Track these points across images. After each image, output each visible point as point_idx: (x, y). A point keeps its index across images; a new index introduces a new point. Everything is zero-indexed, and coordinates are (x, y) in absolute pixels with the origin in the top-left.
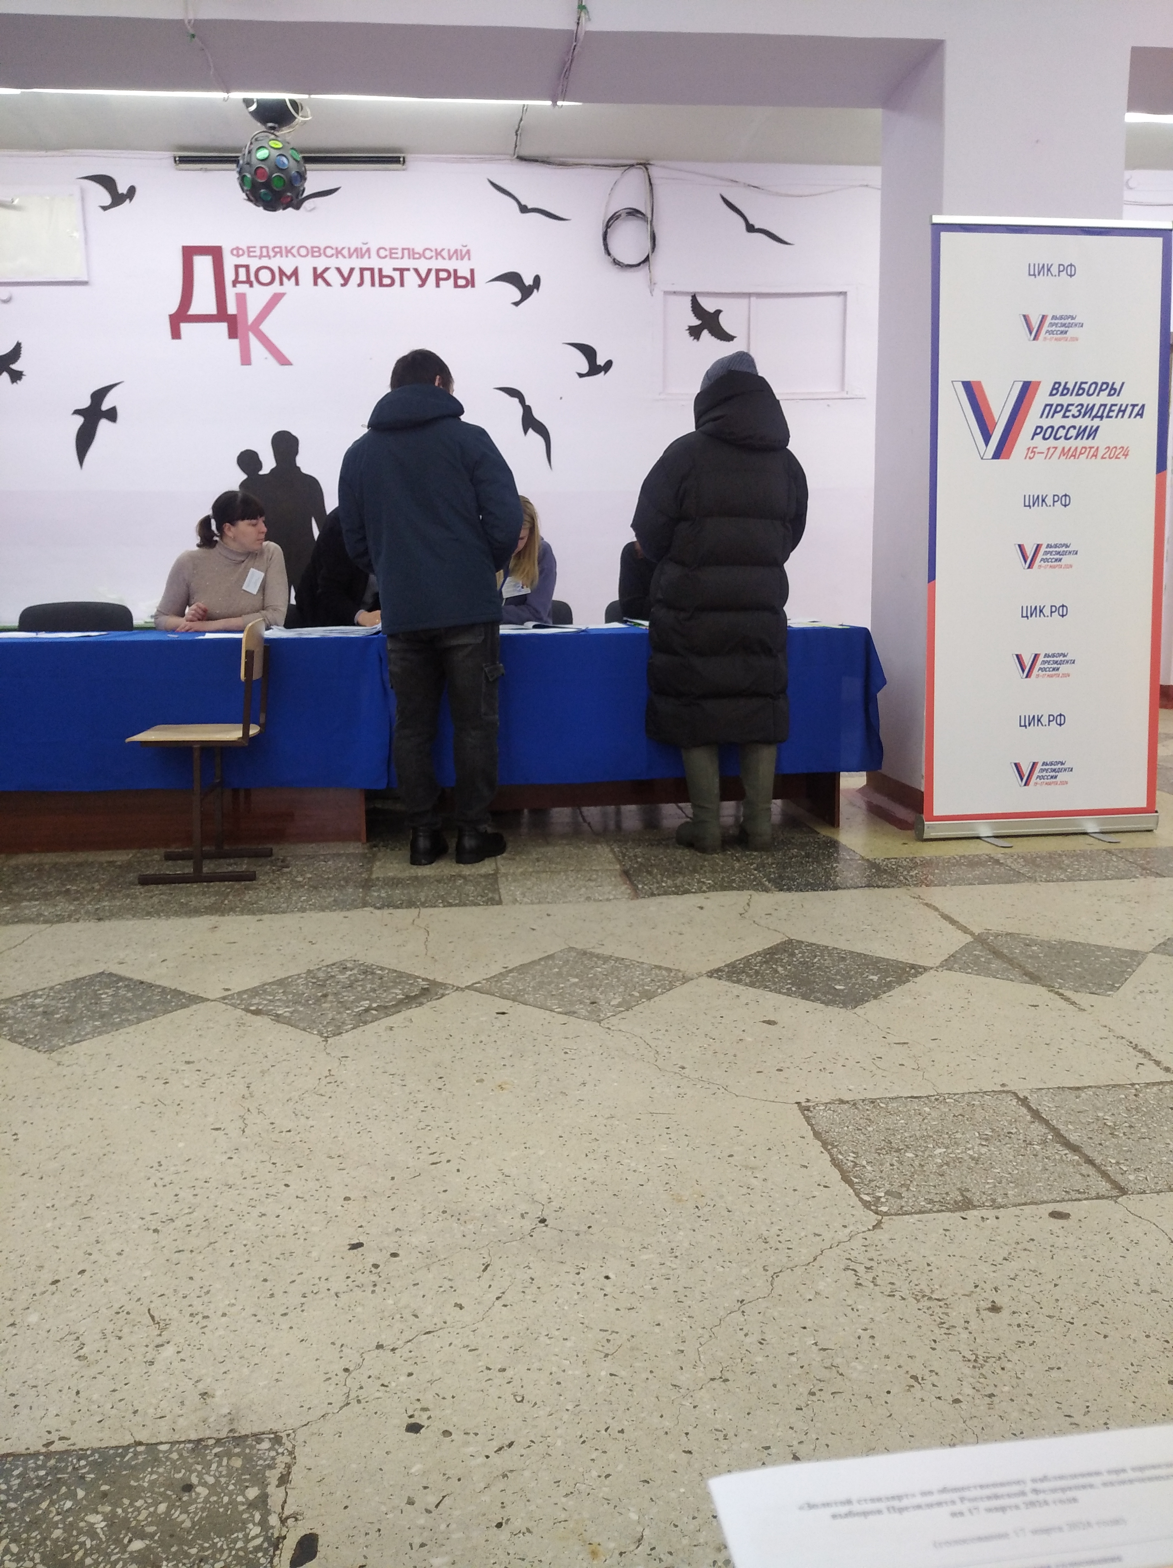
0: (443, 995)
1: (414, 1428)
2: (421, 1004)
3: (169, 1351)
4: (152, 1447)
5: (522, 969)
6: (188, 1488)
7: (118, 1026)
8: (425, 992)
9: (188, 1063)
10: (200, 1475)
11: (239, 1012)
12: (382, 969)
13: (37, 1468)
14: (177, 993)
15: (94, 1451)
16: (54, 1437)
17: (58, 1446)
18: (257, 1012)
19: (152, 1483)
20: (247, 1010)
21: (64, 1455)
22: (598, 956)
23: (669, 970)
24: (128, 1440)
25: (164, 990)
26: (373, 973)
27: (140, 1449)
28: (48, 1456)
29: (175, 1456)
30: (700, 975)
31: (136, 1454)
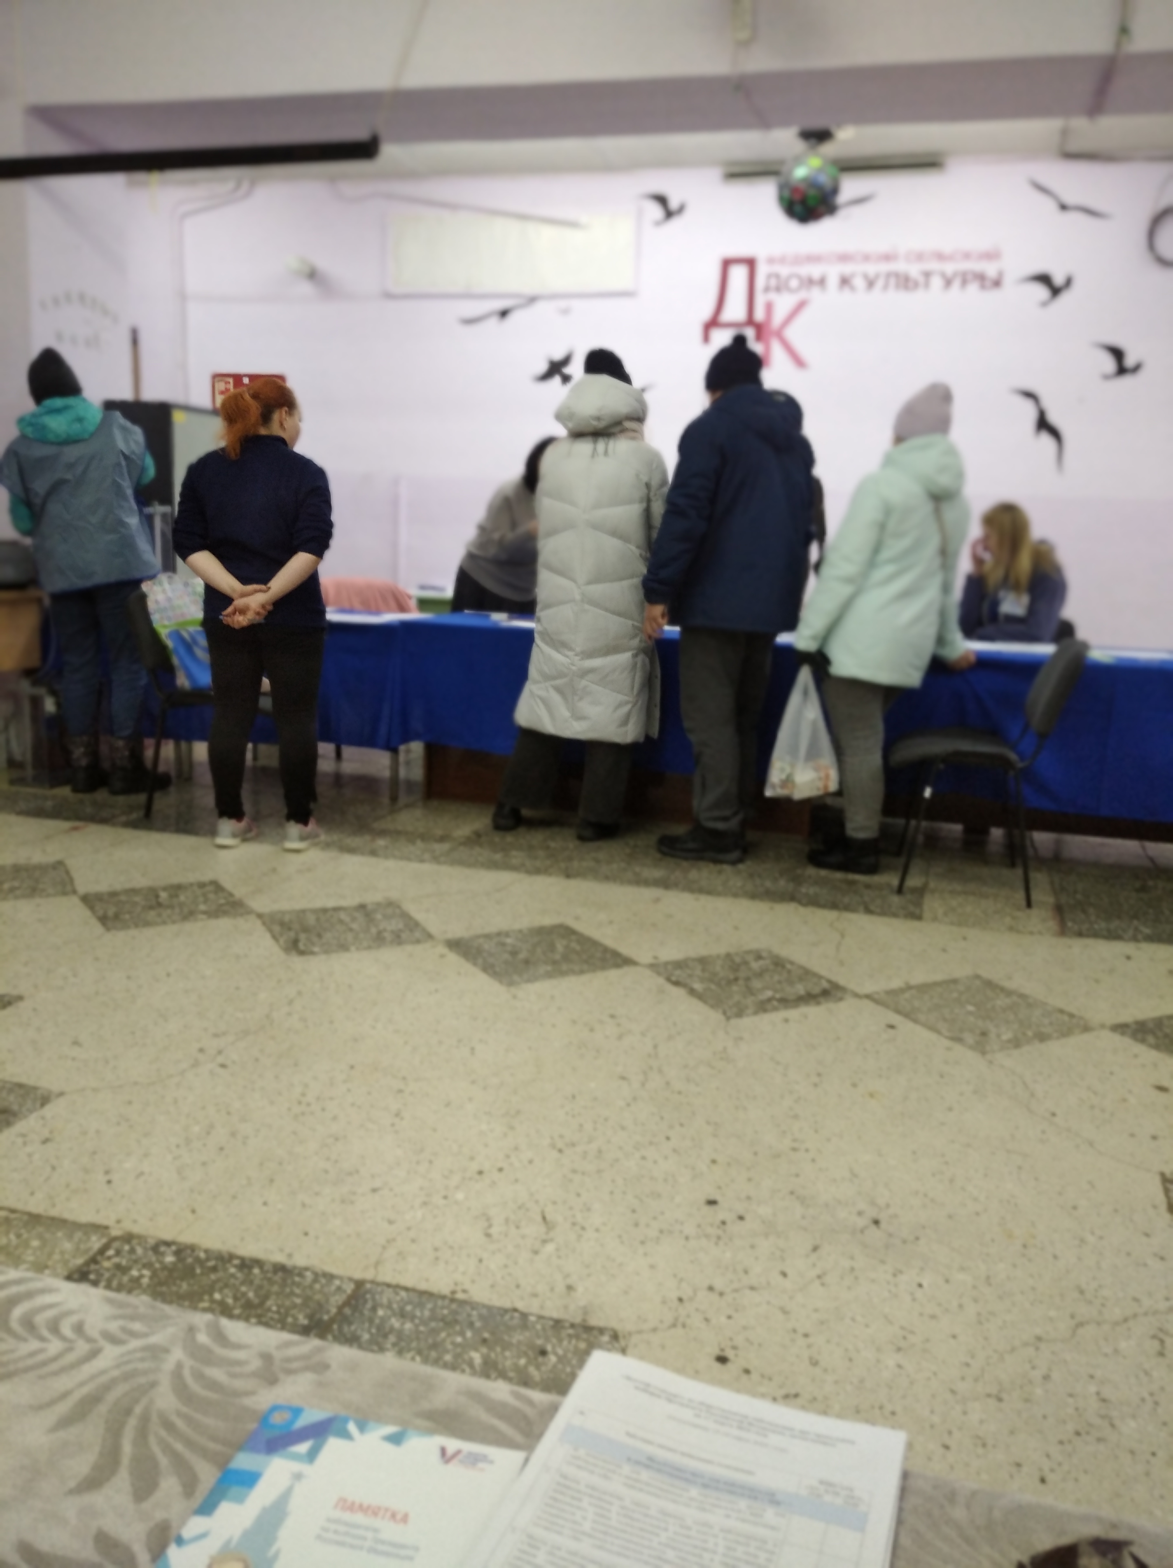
0: (841, 999)
1: (722, 1360)
2: (818, 1003)
3: (550, 1248)
4: (524, 1316)
5: (924, 988)
6: (543, 1353)
7: (563, 974)
8: (825, 993)
9: (612, 1016)
10: (554, 1347)
11: (661, 981)
12: (792, 963)
13: (443, 1308)
14: (616, 954)
15: (484, 1306)
16: (459, 1288)
17: (460, 1296)
18: (677, 983)
19: (519, 1342)
20: (668, 979)
21: (463, 1303)
22: (1002, 989)
23: (1071, 1016)
24: (508, 1305)
25: (606, 950)
26: (783, 967)
27: (516, 1315)
28: (453, 1300)
29: (539, 1327)
30: (1103, 1026)
31: (512, 1318)
